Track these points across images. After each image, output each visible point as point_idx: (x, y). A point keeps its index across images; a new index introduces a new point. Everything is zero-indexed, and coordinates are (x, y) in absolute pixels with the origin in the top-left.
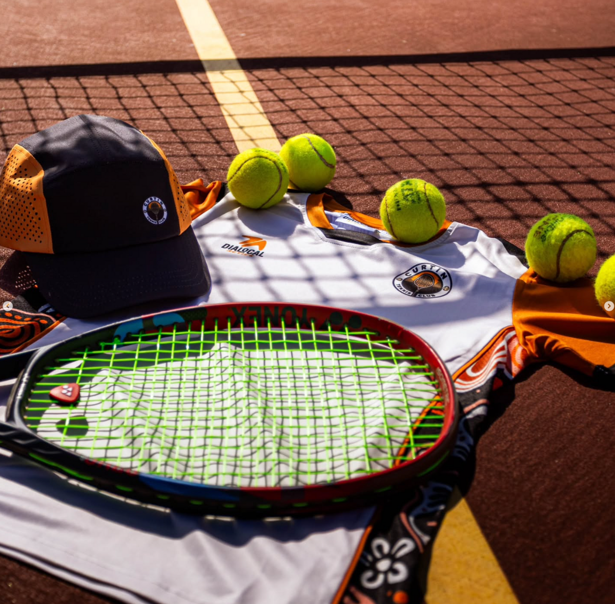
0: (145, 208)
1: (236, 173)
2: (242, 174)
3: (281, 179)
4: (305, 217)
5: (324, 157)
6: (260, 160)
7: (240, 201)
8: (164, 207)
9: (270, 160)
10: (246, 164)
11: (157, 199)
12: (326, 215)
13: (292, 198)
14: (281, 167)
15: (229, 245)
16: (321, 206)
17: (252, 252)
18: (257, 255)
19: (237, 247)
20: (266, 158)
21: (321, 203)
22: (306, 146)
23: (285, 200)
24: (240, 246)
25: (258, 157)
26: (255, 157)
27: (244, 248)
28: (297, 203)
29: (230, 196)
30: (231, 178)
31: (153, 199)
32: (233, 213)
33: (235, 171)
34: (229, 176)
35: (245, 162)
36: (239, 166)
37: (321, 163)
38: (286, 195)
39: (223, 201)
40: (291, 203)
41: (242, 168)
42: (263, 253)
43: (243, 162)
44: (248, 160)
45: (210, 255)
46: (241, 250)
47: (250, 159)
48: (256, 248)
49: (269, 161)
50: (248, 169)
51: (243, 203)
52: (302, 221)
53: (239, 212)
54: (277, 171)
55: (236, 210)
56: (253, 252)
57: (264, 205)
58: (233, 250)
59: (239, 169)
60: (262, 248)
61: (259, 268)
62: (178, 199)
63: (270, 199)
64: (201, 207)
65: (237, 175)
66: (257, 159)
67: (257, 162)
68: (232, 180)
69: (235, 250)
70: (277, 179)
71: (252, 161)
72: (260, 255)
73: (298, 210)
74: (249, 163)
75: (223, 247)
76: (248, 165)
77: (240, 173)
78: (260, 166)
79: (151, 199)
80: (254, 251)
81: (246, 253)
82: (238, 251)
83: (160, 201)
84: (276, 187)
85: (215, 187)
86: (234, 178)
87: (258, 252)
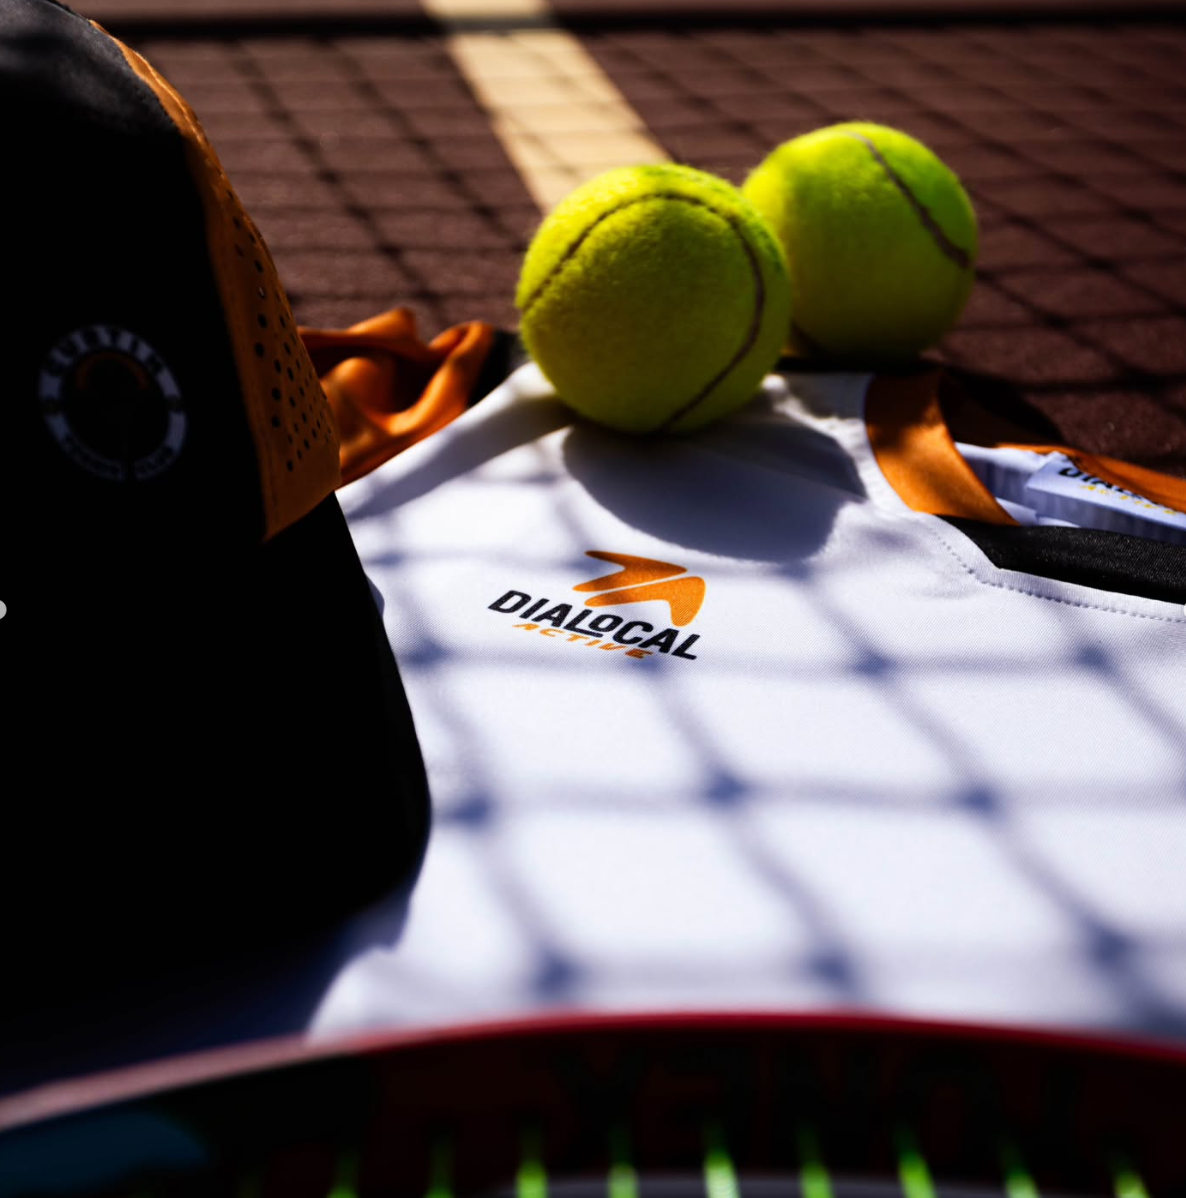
0: (50, 386)
1: (557, 270)
2: (587, 272)
3: (761, 299)
4: (870, 472)
5: (938, 216)
6: (668, 210)
7: (573, 401)
8: (168, 383)
9: (713, 210)
10: (605, 226)
11: (126, 341)
12: (971, 463)
13: (795, 391)
14: (761, 243)
15: (526, 598)
16: (931, 424)
17: (636, 632)
18: (665, 648)
19: (565, 609)
20: (696, 201)
21: (933, 411)
22: (860, 165)
23: (766, 400)
24: (578, 601)
25: (658, 195)
26: (645, 198)
27: (598, 611)
28: (822, 412)
29: (530, 379)
30: (537, 293)
31: (105, 338)
32: (542, 453)
33: (554, 259)
34: (525, 286)
35: (602, 217)
36: (572, 236)
37: (923, 240)
38: (773, 382)
39: (496, 401)
40: (795, 411)
41: (588, 245)
42: (693, 638)
43: (592, 217)
44: (612, 211)
45: (431, 654)
46: (584, 625)
47: (623, 205)
48: (658, 613)
49: (709, 216)
50: (612, 248)
51: (585, 408)
52: (856, 491)
53: (569, 446)
54: (745, 260)
55: (555, 440)
56: (646, 636)
57: (679, 414)
58: (546, 623)
59: (573, 249)
60: (685, 612)
61: (689, 728)
62: (259, 350)
63: (709, 389)
64: (401, 423)
65: (562, 278)
66: (656, 205)
67: (657, 219)
68: (539, 303)
69: (557, 622)
70: (745, 300)
71: (634, 213)
72: (681, 652)
73: (830, 442)
74: (619, 221)
75: (496, 606)
76: (615, 232)
77: (574, 266)
78: (667, 234)
79: (92, 338)
80: (648, 627)
81: (608, 637)
82: (571, 626)
83: (144, 351)
84: (737, 335)
85: (467, 344)
86: (551, 293)
87: (671, 634)
